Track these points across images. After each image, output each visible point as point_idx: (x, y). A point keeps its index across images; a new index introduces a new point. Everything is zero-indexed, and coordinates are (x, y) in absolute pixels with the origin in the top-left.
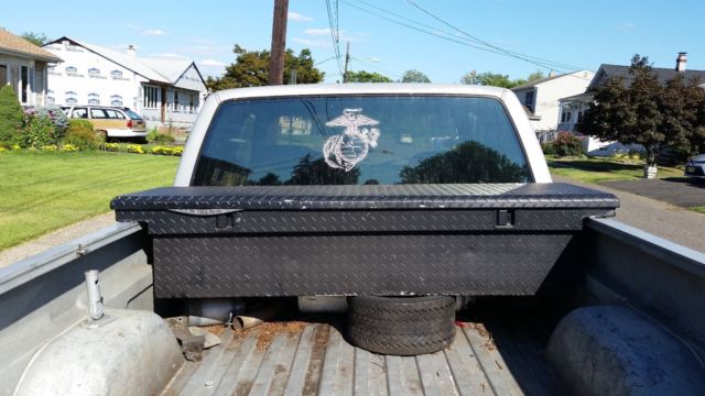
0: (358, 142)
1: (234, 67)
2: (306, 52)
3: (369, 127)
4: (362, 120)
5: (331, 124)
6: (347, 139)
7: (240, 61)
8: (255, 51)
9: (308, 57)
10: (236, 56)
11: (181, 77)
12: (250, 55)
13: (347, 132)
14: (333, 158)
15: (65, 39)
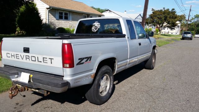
0: (97, 27)
1: (151, 15)
2: (173, 9)
3: (99, 25)
4: (98, 23)
5: (93, 24)
6: (95, 27)
7: (153, 13)
8: (158, 10)
9: (174, 11)
10: (152, 11)
11: (136, 18)
12: (157, 11)
13: (96, 26)
14: (93, 30)
15: (108, 10)
